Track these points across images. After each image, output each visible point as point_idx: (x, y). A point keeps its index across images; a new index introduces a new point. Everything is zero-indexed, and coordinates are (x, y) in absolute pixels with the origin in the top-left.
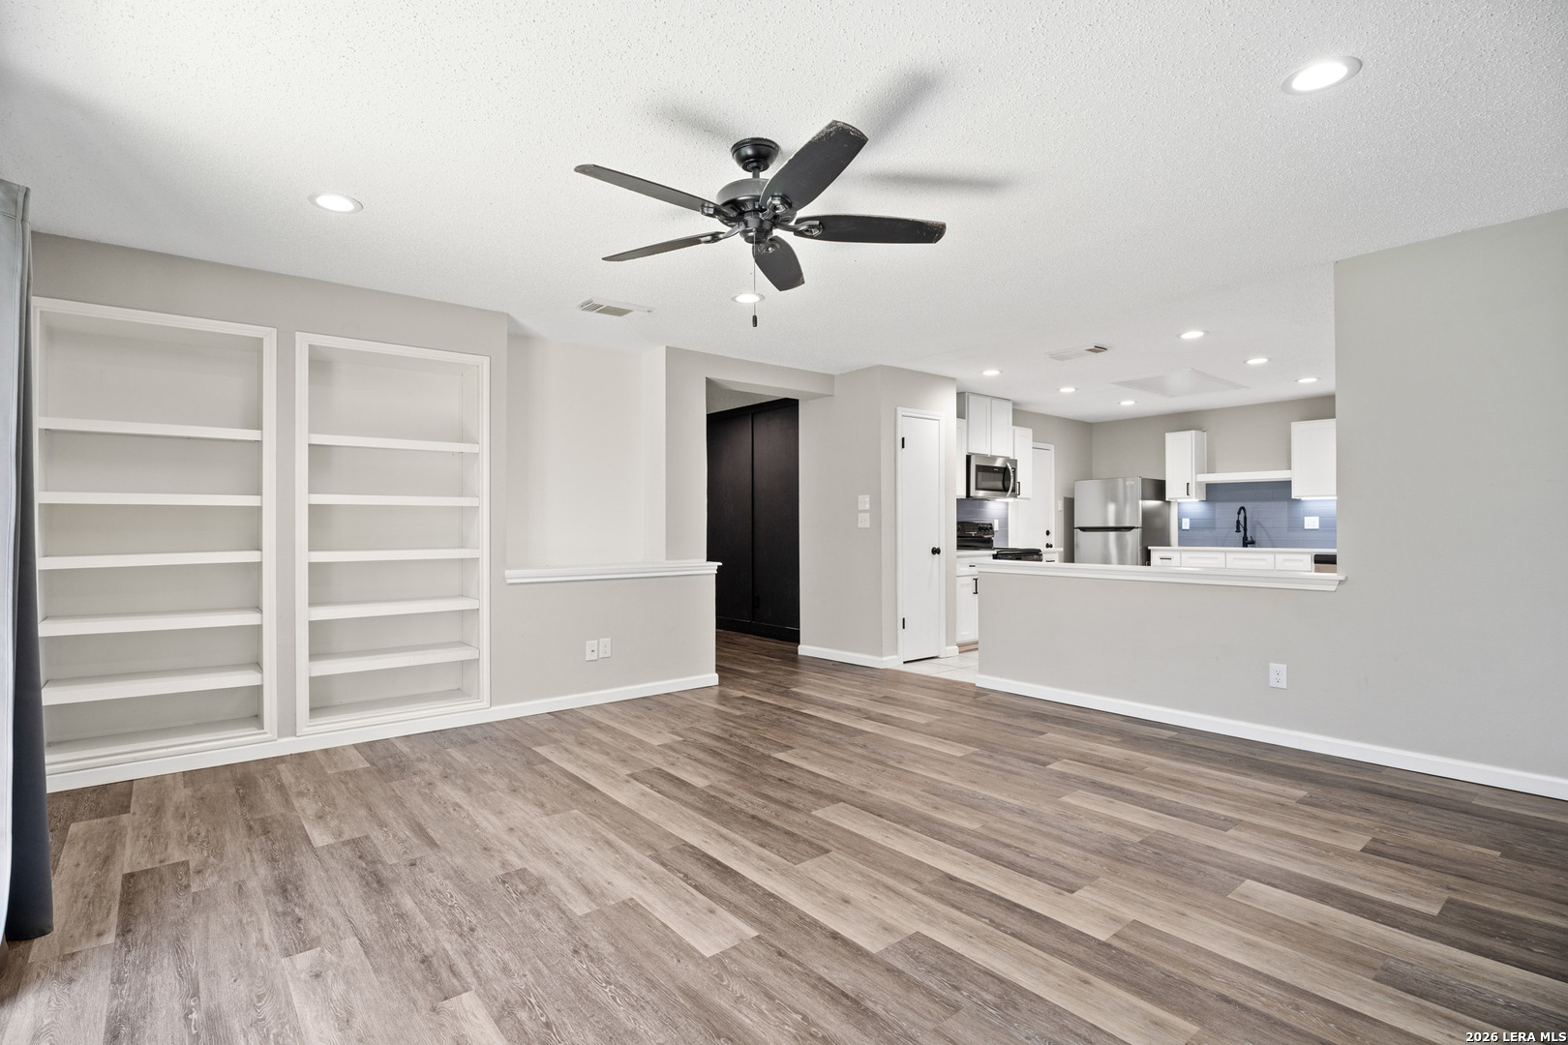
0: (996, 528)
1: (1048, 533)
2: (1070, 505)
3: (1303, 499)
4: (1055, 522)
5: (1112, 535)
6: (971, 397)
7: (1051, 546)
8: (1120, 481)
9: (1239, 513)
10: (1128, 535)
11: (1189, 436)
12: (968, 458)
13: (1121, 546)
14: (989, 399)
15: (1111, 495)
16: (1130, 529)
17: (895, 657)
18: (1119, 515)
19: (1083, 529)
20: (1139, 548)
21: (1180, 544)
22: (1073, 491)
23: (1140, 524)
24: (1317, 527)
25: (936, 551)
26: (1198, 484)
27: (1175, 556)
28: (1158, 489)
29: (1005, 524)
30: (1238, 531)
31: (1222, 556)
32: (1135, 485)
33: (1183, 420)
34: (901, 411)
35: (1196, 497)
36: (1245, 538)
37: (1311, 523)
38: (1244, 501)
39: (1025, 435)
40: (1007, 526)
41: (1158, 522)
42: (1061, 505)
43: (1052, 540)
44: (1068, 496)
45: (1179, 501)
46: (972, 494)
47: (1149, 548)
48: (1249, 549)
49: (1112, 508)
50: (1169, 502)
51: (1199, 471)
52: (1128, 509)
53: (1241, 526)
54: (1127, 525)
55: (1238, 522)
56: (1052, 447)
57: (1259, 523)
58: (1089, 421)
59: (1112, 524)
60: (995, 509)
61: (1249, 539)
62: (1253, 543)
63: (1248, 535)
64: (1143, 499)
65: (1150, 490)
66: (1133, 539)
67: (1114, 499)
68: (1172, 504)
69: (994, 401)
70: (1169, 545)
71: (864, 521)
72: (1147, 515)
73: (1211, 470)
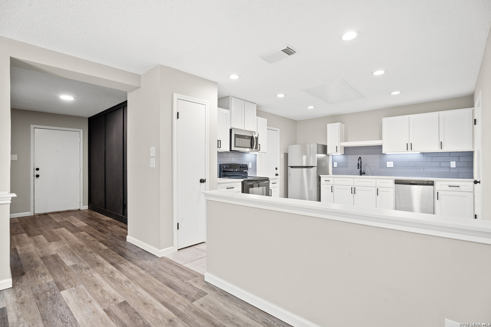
0: (250, 166)
1: (276, 169)
2: (286, 156)
3: (386, 153)
4: (279, 163)
5: (305, 169)
6: (233, 99)
7: (278, 175)
8: (308, 145)
9: (359, 160)
10: (311, 169)
11: (338, 125)
12: (231, 130)
13: (308, 175)
14: (244, 101)
15: (304, 152)
16: (312, 167)
17: (171, 247)
18: (308, 160)
19: (292, 167)
20: (316, 176)
21: (333, 174)
22: (288, 150)
23: (316, 165)
24: (392, 166)
25: (202, 181)
26: (341, 146)
27: (331, 180)
28: (324, 149)
29: (255, 164)
30: (358, 168)
31: (352, 180)
32: (314, 147)
33: (334, 118)
34: (176, 96)
35: (340, 153)
36: (361, 171)
37: (390, 164)
38: (360, 155)
39: (263, 121)
40: (256, 166)
41: (324, 164)
42: (282, 156)
43: (278, 172)
44: (286, 152)
45: (333, 154)
46: (232, 149)
47: (320, 176)
48: (363, 176)
49: (304, 157)
50: (328, 155)
51: (341, 141)
52: (311, 158)
53: (359, 166)
54: (311, 165)
55: (358, 164)
56: (279, 130)
57: (366, 164)
58: (295, 119)
59: (304, 165)
60: (249, 157)
61: (363, 172)
62: (364, 173)
63: (362, 170)
64: (318, 153)
65: (321, 149)
66: (313, 171)
67: (306, 154)
68: (330, 156)
69: (246, 103)
70: (328, 174)
71: (153, 163)
72: (319, 161)
73: (346, 141)
